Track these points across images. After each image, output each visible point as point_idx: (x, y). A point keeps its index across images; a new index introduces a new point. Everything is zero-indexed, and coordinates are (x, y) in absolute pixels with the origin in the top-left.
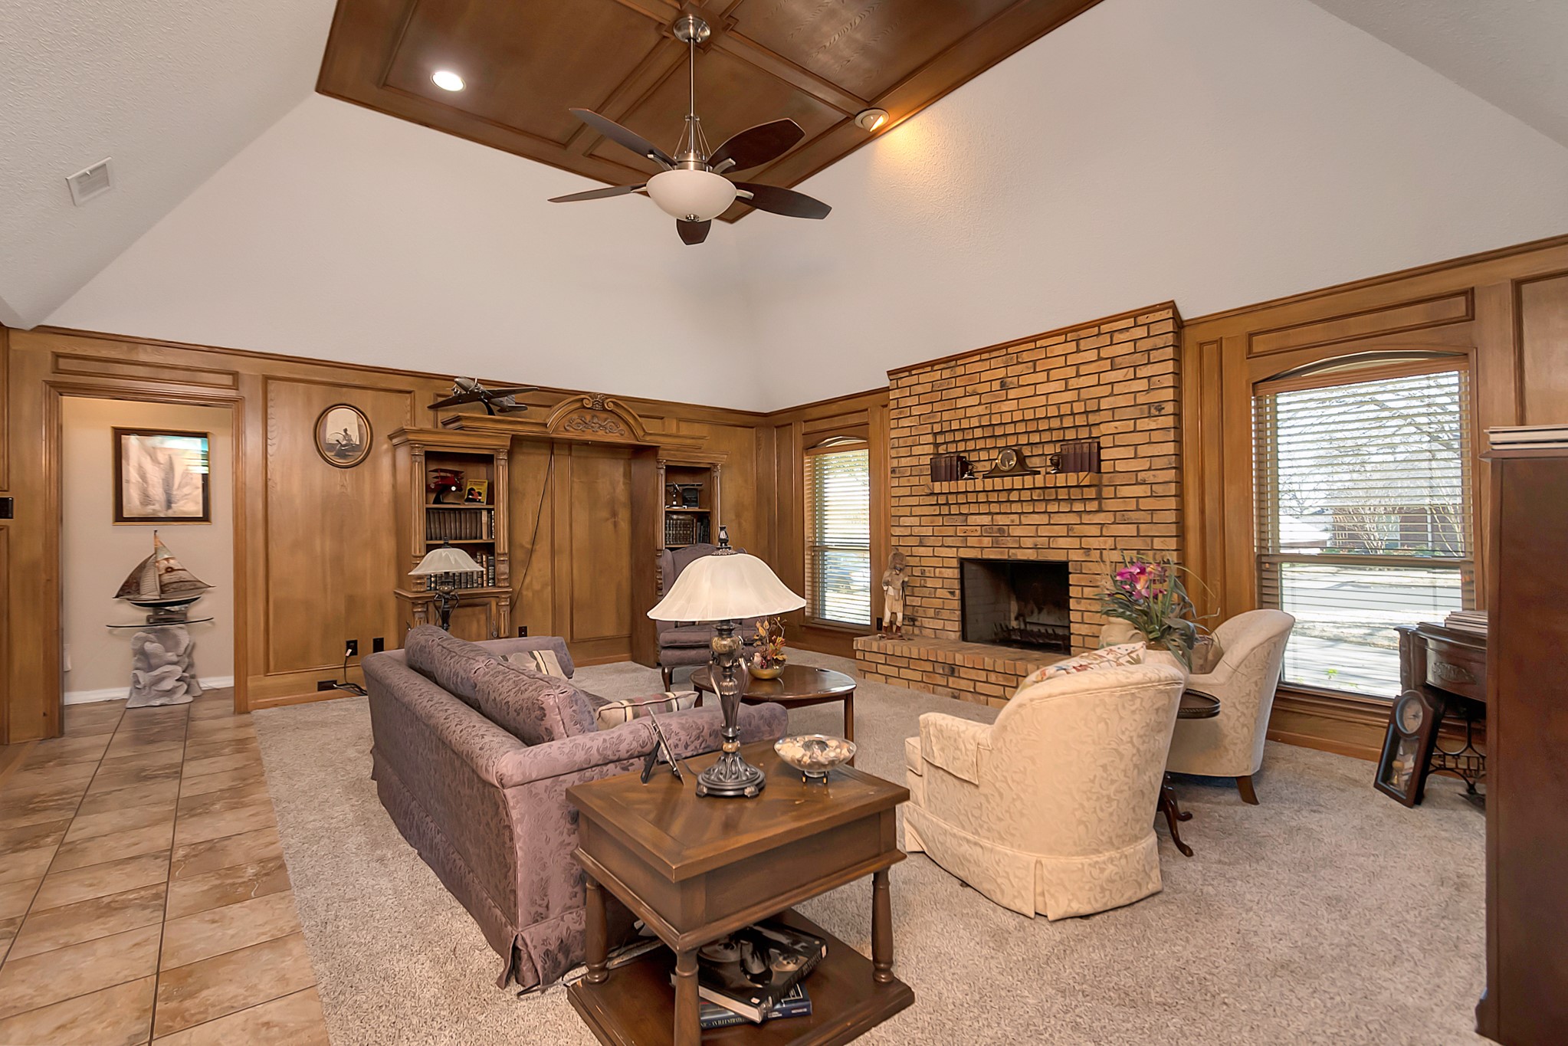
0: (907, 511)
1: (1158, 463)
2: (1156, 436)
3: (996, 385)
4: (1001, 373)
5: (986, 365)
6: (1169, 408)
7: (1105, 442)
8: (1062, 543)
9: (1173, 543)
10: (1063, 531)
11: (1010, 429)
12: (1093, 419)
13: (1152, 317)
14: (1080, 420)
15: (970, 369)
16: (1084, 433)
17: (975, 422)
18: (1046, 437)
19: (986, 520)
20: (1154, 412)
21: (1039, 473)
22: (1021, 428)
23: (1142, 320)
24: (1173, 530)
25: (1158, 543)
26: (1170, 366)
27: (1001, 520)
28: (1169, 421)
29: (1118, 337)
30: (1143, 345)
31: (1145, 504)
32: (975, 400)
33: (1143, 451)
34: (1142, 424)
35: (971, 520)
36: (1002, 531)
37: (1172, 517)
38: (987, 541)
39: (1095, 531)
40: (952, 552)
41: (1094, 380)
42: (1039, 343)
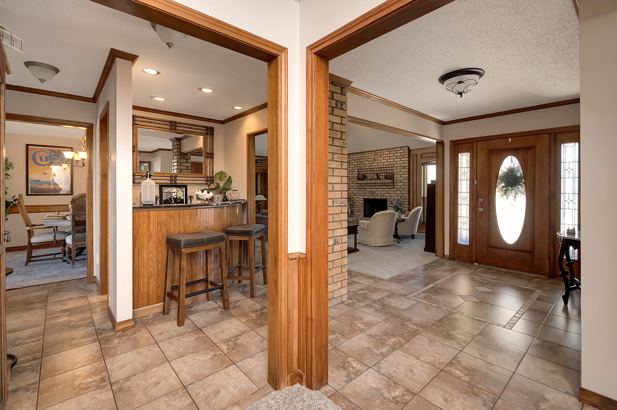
0: (351, 187)
1: (405, 178)
2: (405, 173)
3: (372, 159)
4: (374, 157)
5: (370, 155)
6: (407, 167)
7: (395, 173)
8: (386, 195)
9: (407, 195)
10: (386, 192)
11: (375, 170)
12: (393, 168)
13: (404, 148)
14: (390, 169)
15: (367, 155)
16: (391, 171)
17: (368, 167)
18: (383, 172)
19: (370, 190)
20: (404, 168)
21: (381, 179)
22: (378, 169)
23: (402, 149)
24: (407, 192)
25: (405, 195)
26: (407, 159)
27: (373, 190)
28: (407, 170)
29: (398, 152)
30: (402, 154)
31: (402, 187)
32: (368, 162)
33: (402, 176)
34: (402, 170)
35: (366, 190)
36: (373, 192)
37: (407, 190)
38: (370, 194)
39: (393, 192)
40: (362, 197)
41: (393, 160)
42: (382, 151)
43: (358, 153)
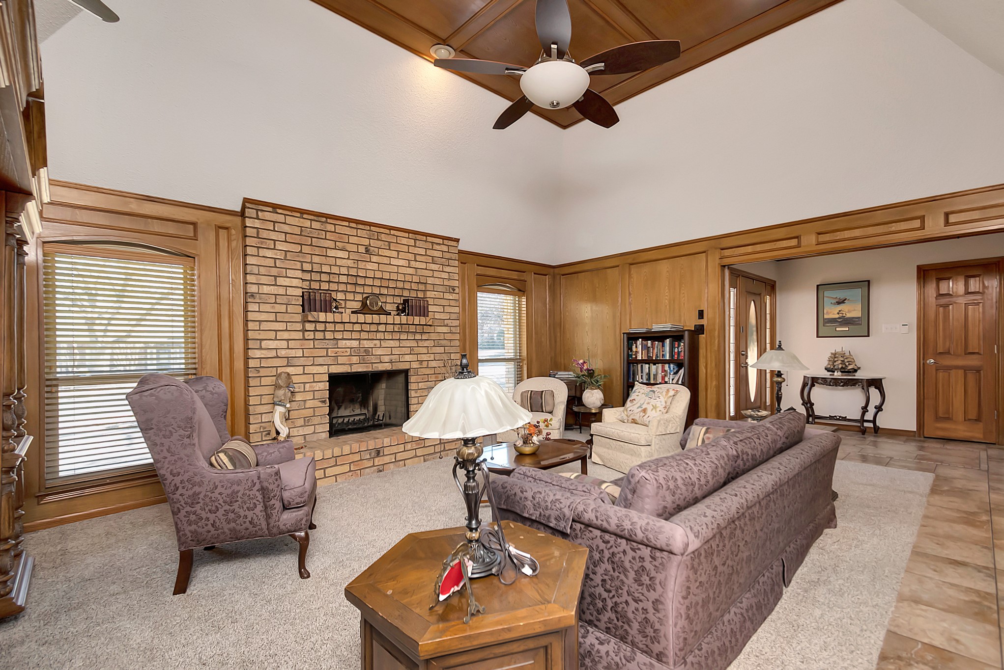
0: (270, 335)
2: (453, 303)
3: (362, 249)
4: (366, 242)
5: (354, 232)
6: (457, 290)
7: (431, 302)
8: (407, 358)
9: (458, 356)
10: (408, 351)
11: (369, 282)
12: (421, 287)
14: (415, 287)
15: (339, 229)
16: (416, 295)
17: (344, 271)
18: (391, 292)
19: (355, 344)
20: (452, 291)
21: (390, 314)
23: (446, 242)
24: (458, 349)
25: (453, 356)
26: (457, 270)
27: (366, 344)
28: (457, 297)
29: (436, 247)
30: (446, 255)
31: (447, 337)
32: (344, 254)
33: (448, 309)
34: (447, 296)
35: (342, 343)
36: (367, 351)
37: (458, 343)
38: (355, 359)
39: (425, 350)
40: (324, 369)
41: (423, 265)
42: (392, 232)
43: (302, 212)
